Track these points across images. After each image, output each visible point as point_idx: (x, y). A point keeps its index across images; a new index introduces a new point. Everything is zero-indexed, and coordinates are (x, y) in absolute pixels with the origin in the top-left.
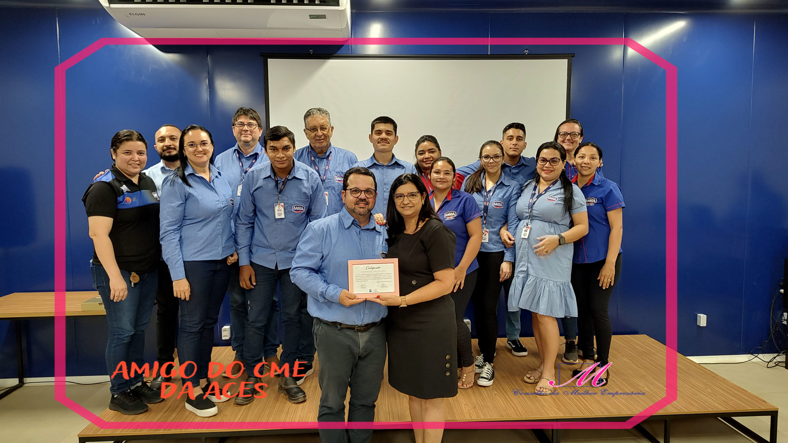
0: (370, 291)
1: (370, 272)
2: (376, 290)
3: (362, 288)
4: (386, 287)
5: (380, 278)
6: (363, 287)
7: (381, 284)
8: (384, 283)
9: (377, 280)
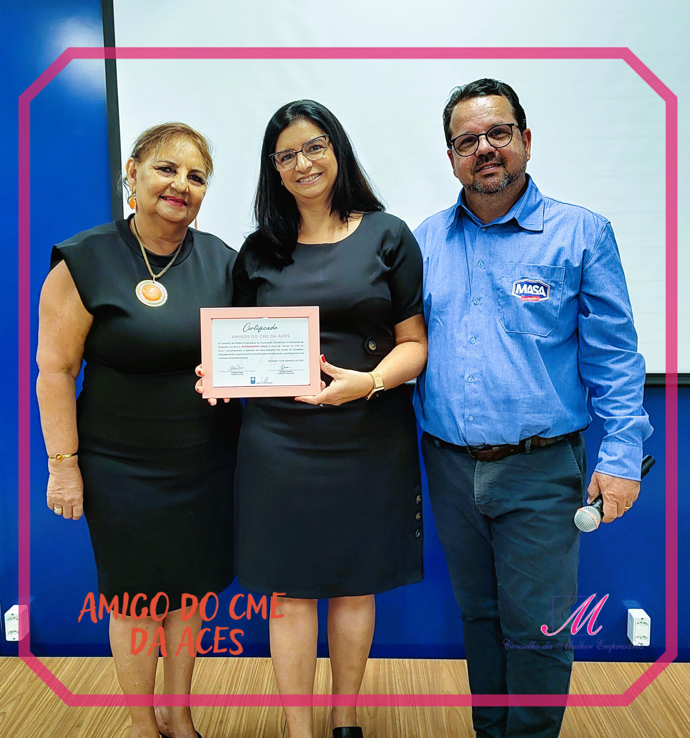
0: (253, 382)
1: (253, 337)
2: (267, 379)
3: (234, 374)
4: (290, 372)
5: (277, 352)
6: (235, 372)
7: (278, 366)
8: (286, 364)
9: (269, 357)
